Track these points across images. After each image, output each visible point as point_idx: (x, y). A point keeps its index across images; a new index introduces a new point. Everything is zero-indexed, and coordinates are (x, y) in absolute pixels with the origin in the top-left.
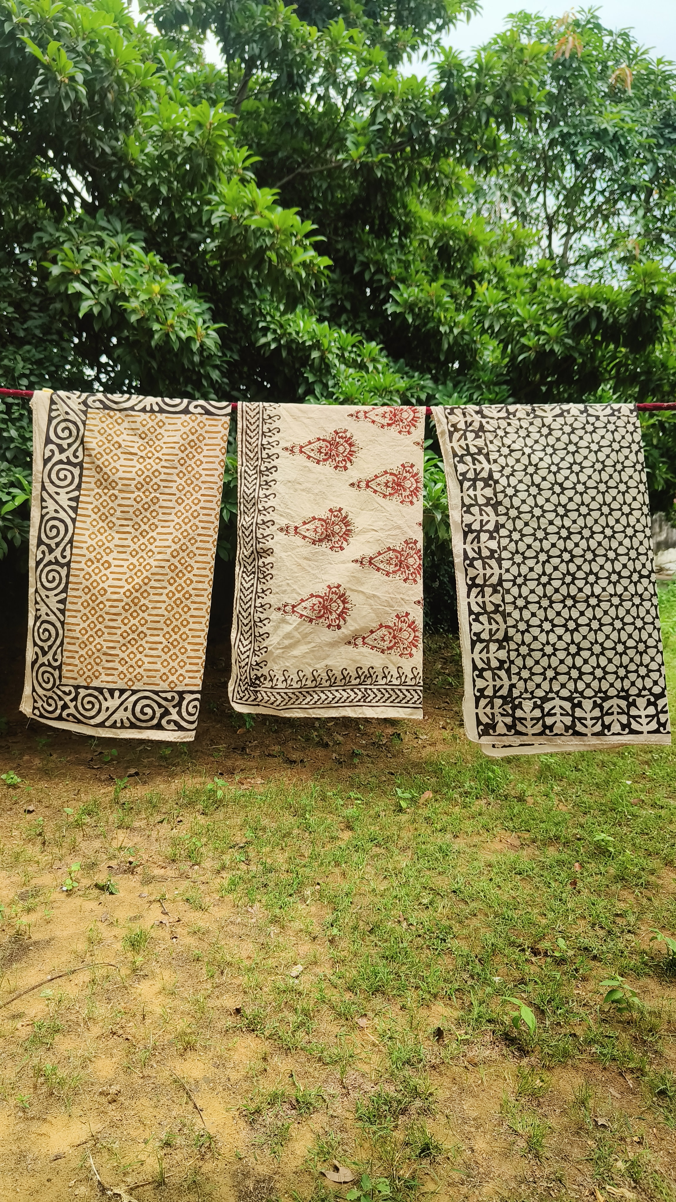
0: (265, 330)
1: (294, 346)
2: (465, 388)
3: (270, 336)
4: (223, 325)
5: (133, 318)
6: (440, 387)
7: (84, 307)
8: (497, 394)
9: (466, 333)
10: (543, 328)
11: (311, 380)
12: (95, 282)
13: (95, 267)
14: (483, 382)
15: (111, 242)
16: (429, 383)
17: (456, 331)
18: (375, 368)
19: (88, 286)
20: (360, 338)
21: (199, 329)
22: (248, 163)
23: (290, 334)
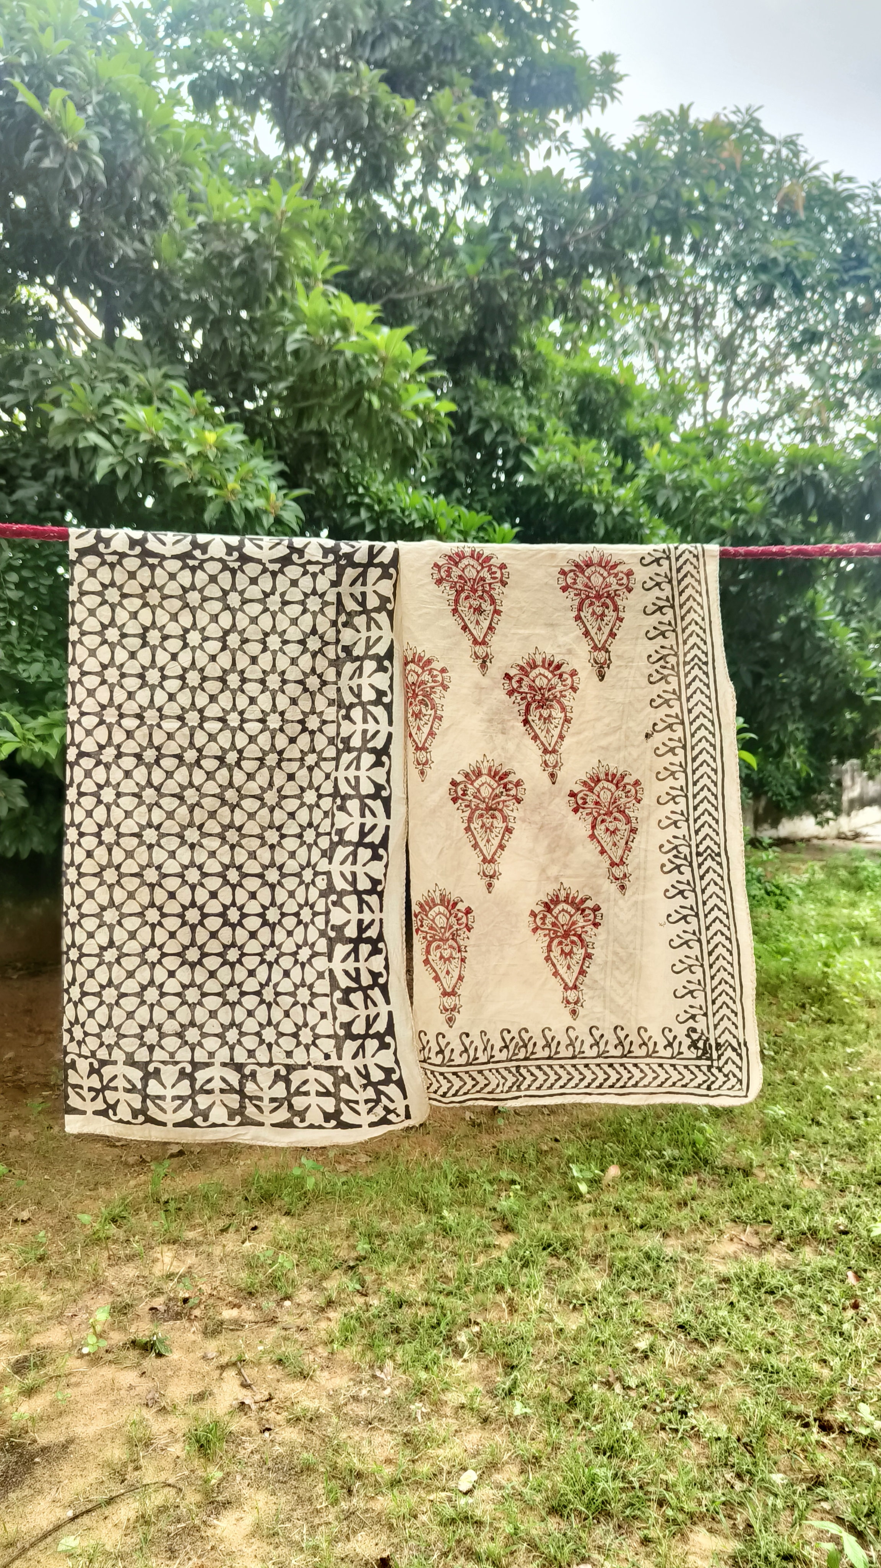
0: (358, 505)
3: (364, 514)
4: (303, 492)
5: (176, 481)
7: (102, 467)
9: (629, 514)
10: (741, 504)
12: (118, 431)
13: (116, 411)
15: (137, 378)
17: (615, 510)
19: (108, 438)
20: (488, 518)
21: (273, 497)
22: (329, 275)
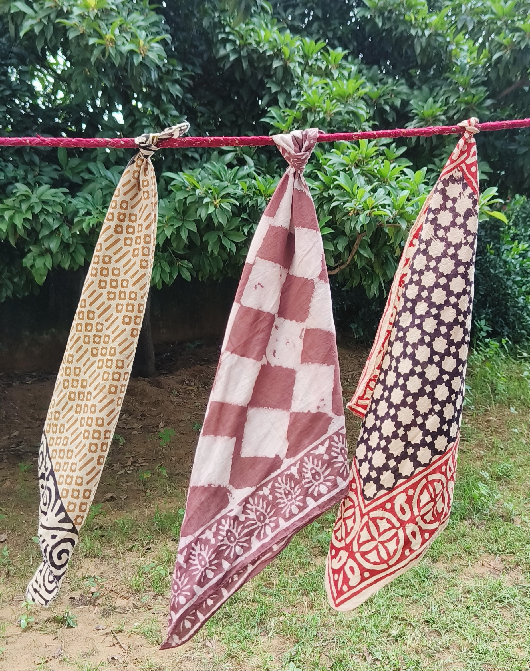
0: (225, 41)
2: (441, 92)
3: (229, 48)
6: (416, 92)
11: (273, 90)
14: (461, 85)
17: (427, 33)
18: (341, 75)
20: (324, 44)
21: (142, 43)
23: (250, 44)
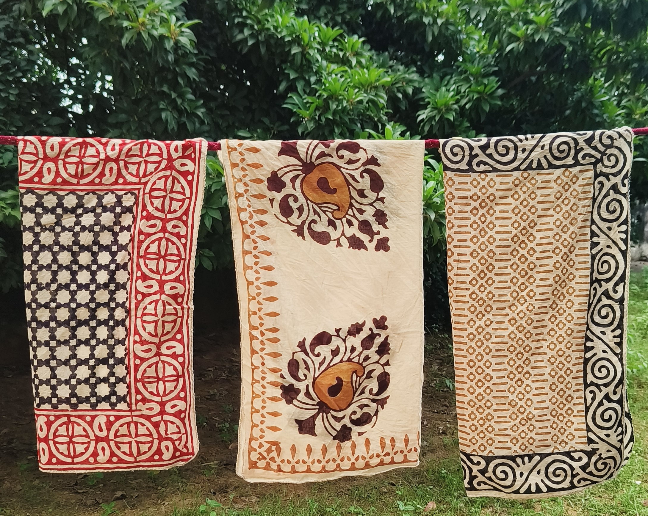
0: (242, 26)
1: (272, 42)
2: (453, 81)
3: (247, 32)
4: (196, 21)
6: (426, 79)
8: (486, 86)
9: (451, 24)
10: (532, 16)
11: (292, 77)
14: (472, 74)
16: (415, 77)
17: (440, 22)
18: (359, 63)
20: (342, 31)
21: (173, 27)
23: (268, 29)
